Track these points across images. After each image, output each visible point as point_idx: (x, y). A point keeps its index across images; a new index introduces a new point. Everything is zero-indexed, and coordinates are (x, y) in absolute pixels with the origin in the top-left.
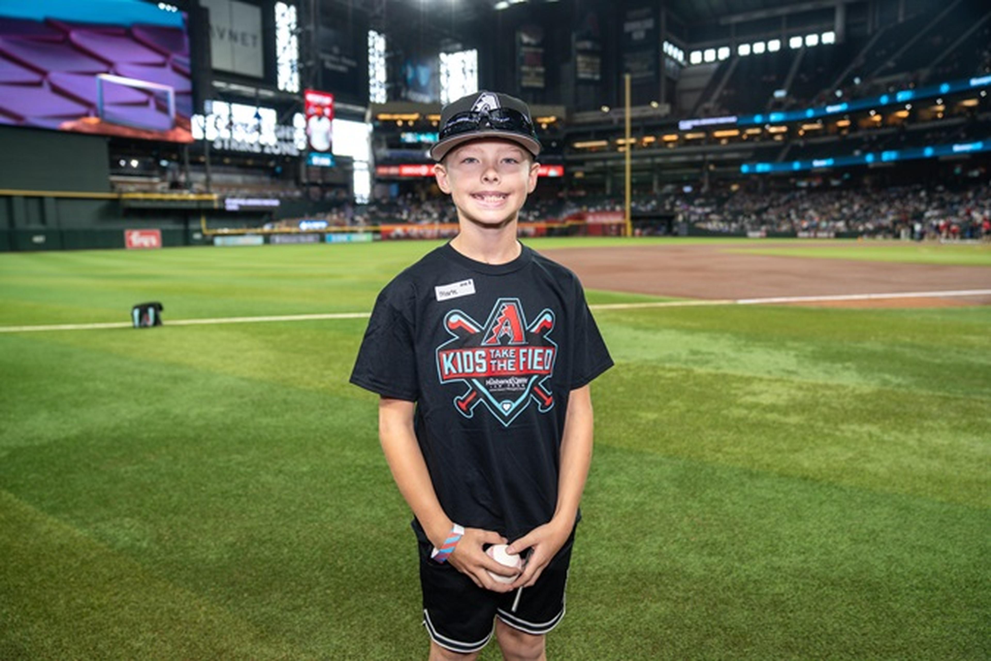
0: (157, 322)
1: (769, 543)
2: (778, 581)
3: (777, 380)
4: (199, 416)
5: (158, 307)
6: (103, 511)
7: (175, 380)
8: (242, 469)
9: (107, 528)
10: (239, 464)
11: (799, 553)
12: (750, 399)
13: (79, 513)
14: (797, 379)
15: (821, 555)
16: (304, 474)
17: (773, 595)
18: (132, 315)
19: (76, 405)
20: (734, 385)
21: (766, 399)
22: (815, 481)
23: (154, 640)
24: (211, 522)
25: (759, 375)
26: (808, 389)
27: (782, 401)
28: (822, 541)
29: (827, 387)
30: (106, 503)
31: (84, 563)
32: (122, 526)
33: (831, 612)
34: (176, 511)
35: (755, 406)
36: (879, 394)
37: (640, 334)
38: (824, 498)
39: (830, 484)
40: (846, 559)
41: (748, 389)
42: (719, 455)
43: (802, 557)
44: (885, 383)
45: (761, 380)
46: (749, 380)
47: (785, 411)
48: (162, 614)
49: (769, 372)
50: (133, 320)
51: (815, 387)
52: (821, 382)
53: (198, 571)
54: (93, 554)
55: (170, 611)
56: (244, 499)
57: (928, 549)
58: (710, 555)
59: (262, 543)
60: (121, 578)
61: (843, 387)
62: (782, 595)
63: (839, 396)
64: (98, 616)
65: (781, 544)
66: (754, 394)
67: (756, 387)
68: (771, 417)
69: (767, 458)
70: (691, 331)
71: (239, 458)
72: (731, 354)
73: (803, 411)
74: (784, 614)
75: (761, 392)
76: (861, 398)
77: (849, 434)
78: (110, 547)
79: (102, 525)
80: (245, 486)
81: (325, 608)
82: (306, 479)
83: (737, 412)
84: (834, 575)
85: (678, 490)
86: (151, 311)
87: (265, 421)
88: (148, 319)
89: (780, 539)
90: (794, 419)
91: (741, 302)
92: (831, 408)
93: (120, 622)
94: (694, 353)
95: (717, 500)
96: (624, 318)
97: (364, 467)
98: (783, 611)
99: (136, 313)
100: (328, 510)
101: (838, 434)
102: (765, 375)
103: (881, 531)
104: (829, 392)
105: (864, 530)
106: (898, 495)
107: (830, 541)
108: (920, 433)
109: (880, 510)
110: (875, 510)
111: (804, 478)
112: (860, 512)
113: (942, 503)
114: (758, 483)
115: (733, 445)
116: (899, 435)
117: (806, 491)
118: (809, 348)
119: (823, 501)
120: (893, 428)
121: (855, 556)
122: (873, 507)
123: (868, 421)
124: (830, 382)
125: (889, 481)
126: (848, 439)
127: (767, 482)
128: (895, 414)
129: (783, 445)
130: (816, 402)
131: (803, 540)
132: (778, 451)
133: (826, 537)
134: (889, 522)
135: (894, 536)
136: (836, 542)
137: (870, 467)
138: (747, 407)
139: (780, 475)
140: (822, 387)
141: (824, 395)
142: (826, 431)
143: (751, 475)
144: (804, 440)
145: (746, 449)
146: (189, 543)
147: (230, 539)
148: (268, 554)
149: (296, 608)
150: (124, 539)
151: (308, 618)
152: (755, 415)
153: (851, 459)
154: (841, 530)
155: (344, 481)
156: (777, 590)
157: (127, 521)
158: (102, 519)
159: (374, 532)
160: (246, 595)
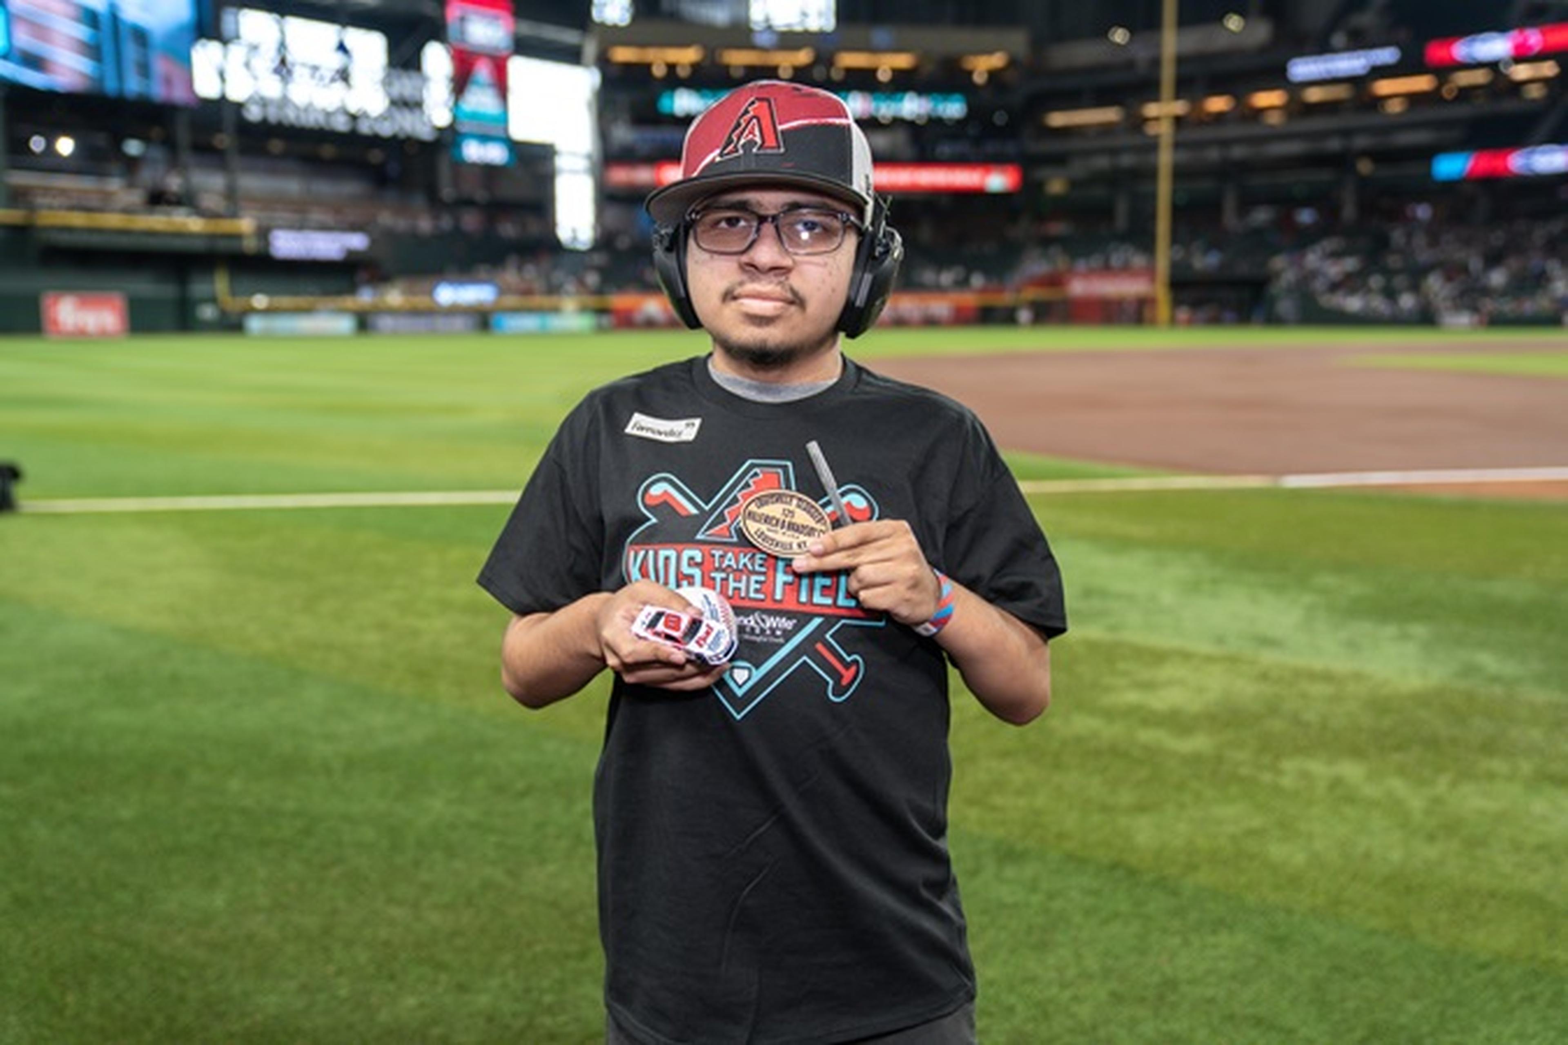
3: (1223, 659)
5: (14, 474)
12: (1132, 697)
14: (1268, 657)
15: (1025, 1021)
16: (120, 823)
20: (1121, 666)
21: (1166, 699)
22: (1133, 872)
26: (1280, 680)
28: (1049, 994)
29: (1327, 677)
35: (1130, 712)
36: (1429, 697)
38: (1124, 907)
39: (1160, 882)
40: (1071, 1030)
41: (1145, 674)
44: (1469, 670)
45: (1188, 656)
46: (1159, 657)
47: (1188, 725)
49: (1220, 640)
51: (1298, 676)
52: (1318, 664)
61: (1361, 677)
63: (1332, 700)
66: (1149, 686)
67: (1168, 671)
69: (1070, 821)
70: (1124, 544)
72: (1167, 597)
73: (1228, 725)
75: (1171, 683)
76: (1384, 704)
77: (1287, 782)
82: (117, 833)
83: (1079, 724)
87: (109, 717)
90: (1196, 743)
91: (1293, 482)
92: (1297, 722)
97: (245, 813)
101: (1267, 777)
102: (1205, 648)
103: (1190, 982)
104: (1318, 689)
105: (1156, 978)
106: (1289, 912)
107: (1067, 994)
108: (1454, 784)
109: (1224, 939)
110: (1211, 940)
111: (1114, 866)
112: (1177, 941)
113: (1372, 932)
114: (1010, 872)
115: (1019, 793)
116: (1398, 785)
117: (1096, 893)
118: (1355, 588)
119: (1116, 915)
120: (1402, 771)
121: (1094, 1028)
122: (1214, 932)
123: (1356, 752)
124: (1341, 664)
125: (1295, 881)
126: (1278, 790)
127: (1029, 870)
128: (1432, 743)
129: (1126, 797)
130: (1273, 709)
131: (1011, 989)
132: (1105, 809)
133: (1064, 986)
134: (1222, 964)
135: (1210, 992)
136: (1075, 999)
137: (1277, 851)
138: (1110, 714)
139: (1070, 857)
140: (1313, 676)
141: (1304, 696)
142: (1244, 771)
143: (1008, 854)
144: (1181, 786)
145: (1039, 802)
152: (1115, 731)
153: (1249, 832)
154: (1106, 974)
155: (188, 838)
159: (180, 939)
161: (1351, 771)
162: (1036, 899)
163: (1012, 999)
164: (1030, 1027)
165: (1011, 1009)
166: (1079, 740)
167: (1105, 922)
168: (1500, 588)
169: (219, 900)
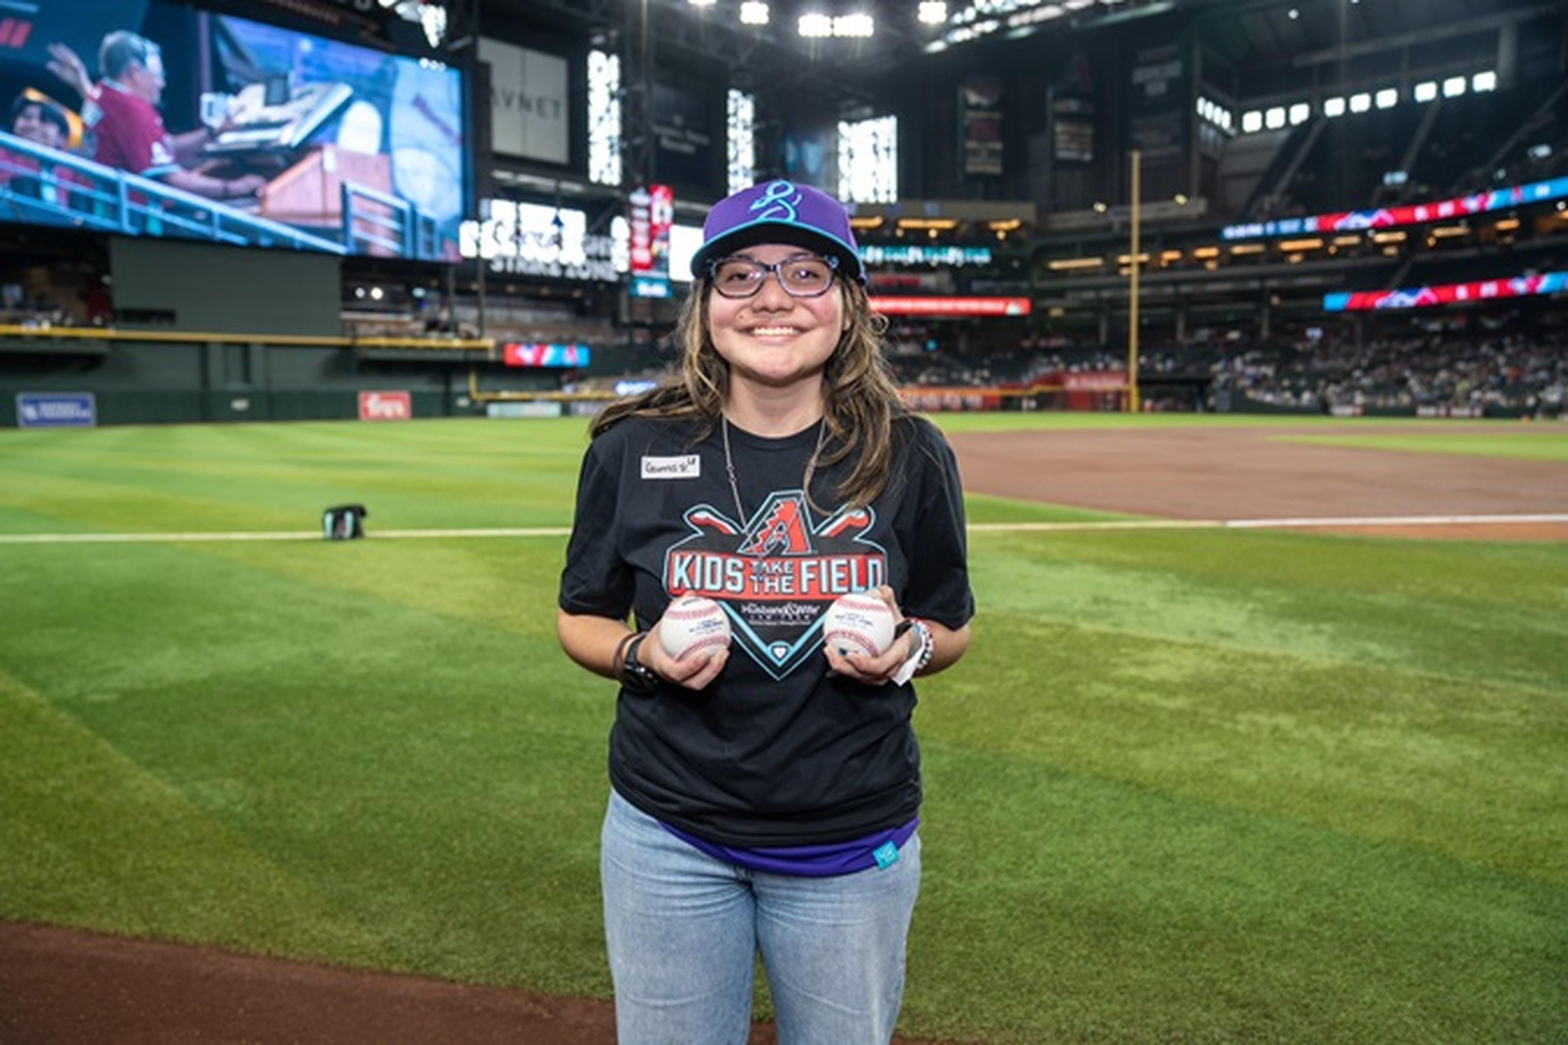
0: (357, 532)
1: (1014, 859)
2: (990, 905)
3: (1194, 646)
4: (364, 662)
5: (359, 512)
6: (205, 769)
7: (351, 613)
8: (389, 730)
9: (204, 788)
10: (388, 723)
11: (1045, 875)
12: (1133, 671)
13: (177, 769)
14: (1225, 645)
15: (1075, 879)
16: (463, 740)
17: (971, 921)
18: (323, 522)
19: (215, 641)
20: (1124, 650)
22: (1141, 787)
23: (213, 907)
24: (326, 789)
25: (1171, 638)
26: (1234, 661)
28: (1089, 863)
29: (1266, 659)
30: (211, 759)
31: (166, 823)
32: (222, 788)
33: (1034, 945)
34: (291, 773)
35: (1132, 682)
37: (1038, 571)
38: (1136, 809)
39: (1159, 793)
40: (1105, 885)
41: (1141, 656)
42: (1029, 747)
43: (1048, 879)
44: (1363, 655)
45: (1169, 644)
46: (1150, 644)
47: (1174, 690)
48: (231, 883)
49: (1191, 634)
50: (324, 529)
51: (1246, 658)
52: (1260, 651)
53: (289, 841)
54: (179, 815)
55: (242, 879)
56: (375, 766)
59: (376, 815)
60: (200, 842)
61: (1290, 660)
62: (984, 921)
63: (1270, 674)
64: (160, 879)
65: (1031, 862)
66: (1144, 664)
67: (1156, 654)
68: (1143, 697)
69: (1096, 753)
70: (1119, 567)
71: (390, 716)
72: (1152, 604)
73: (1200, 690)
74: (969, 943)
75: (1158, 662)
77: (1241, 728)
78: (202, 808)
79: (199, 785)
80: (383, 750)
81: (415, 888)
82: (462, 746)
83: (1097, 689)
84: (1073, 904)
85: (937, 787)
86: (349, 518)
87: (446, 672)
88: (344, 528)
89: (1032, 856)
91: (1233, 524)
92: (1247, 688)
93: (181, 887)
94: (1097, 601)
95: (982, 802)
96: (1029, 546)
97: (540, 735)
98: (970, 939)
99: (329, 519)
100: (472, 784)
101: (1228, 725)
102: (1181, 638)
103: (1183, 856)
104: (1261, 667)
105: (1160, 853)
106: (1248, 813)
107: (1101, 863)
108: (1354, 730)
109: (1204, 828)
110: (1196, 829)
111: (1128, 782)
112: (1173, 830)
113: (1303, 825)
114: (1057, 785)
115: (1060, 734)
116: (1317, 731)
117: (1117, 800)
119: (1132, 814)
120: (1319, 721)
121: (1120, 883)
122: (1198, 825)
123: (1288, 709)
124: (1275, 651)
125: (1250, 792)
126: (1236, 733)
127: (1070, 785)
128: (1339, 703)
129: (1133, 738)
130: (1230, 680)
131: (1064, 860)
132: (1119, 745)
133: (1099, 858)
134: (1204, 845)
135: (1196, 863)
136: (1107, 865)
137: (1237, 773)
138: (1118, 683)
139: (1097, 776)
140: (1256, 658)
141: (1250, 671)
142: (1212, 721)
143: (1055, 774)
144: (1170, 731)
145: (1074, 740)
146: (291, 810)
147: (340, 809)
148: (376, 828)
149: (382, 887)
150: (219, 801)
151: (390, 899)
152: (1122, 694)
153: (1218, 761)
154: (1127, 851)
155: (508, 751)
156: (981, 916)
157: (229, 782)
158: (203, 778)
159: (514, 813)
160: (332, 869)
161: (1285, 721)
162: (1075, 803)
163: (1065, 865)
164: (1078, 883)
165: (1065, 872)
166: (1098, 699)
167: (1124, 817)
168: (1381, 599)
169: (534, 790)
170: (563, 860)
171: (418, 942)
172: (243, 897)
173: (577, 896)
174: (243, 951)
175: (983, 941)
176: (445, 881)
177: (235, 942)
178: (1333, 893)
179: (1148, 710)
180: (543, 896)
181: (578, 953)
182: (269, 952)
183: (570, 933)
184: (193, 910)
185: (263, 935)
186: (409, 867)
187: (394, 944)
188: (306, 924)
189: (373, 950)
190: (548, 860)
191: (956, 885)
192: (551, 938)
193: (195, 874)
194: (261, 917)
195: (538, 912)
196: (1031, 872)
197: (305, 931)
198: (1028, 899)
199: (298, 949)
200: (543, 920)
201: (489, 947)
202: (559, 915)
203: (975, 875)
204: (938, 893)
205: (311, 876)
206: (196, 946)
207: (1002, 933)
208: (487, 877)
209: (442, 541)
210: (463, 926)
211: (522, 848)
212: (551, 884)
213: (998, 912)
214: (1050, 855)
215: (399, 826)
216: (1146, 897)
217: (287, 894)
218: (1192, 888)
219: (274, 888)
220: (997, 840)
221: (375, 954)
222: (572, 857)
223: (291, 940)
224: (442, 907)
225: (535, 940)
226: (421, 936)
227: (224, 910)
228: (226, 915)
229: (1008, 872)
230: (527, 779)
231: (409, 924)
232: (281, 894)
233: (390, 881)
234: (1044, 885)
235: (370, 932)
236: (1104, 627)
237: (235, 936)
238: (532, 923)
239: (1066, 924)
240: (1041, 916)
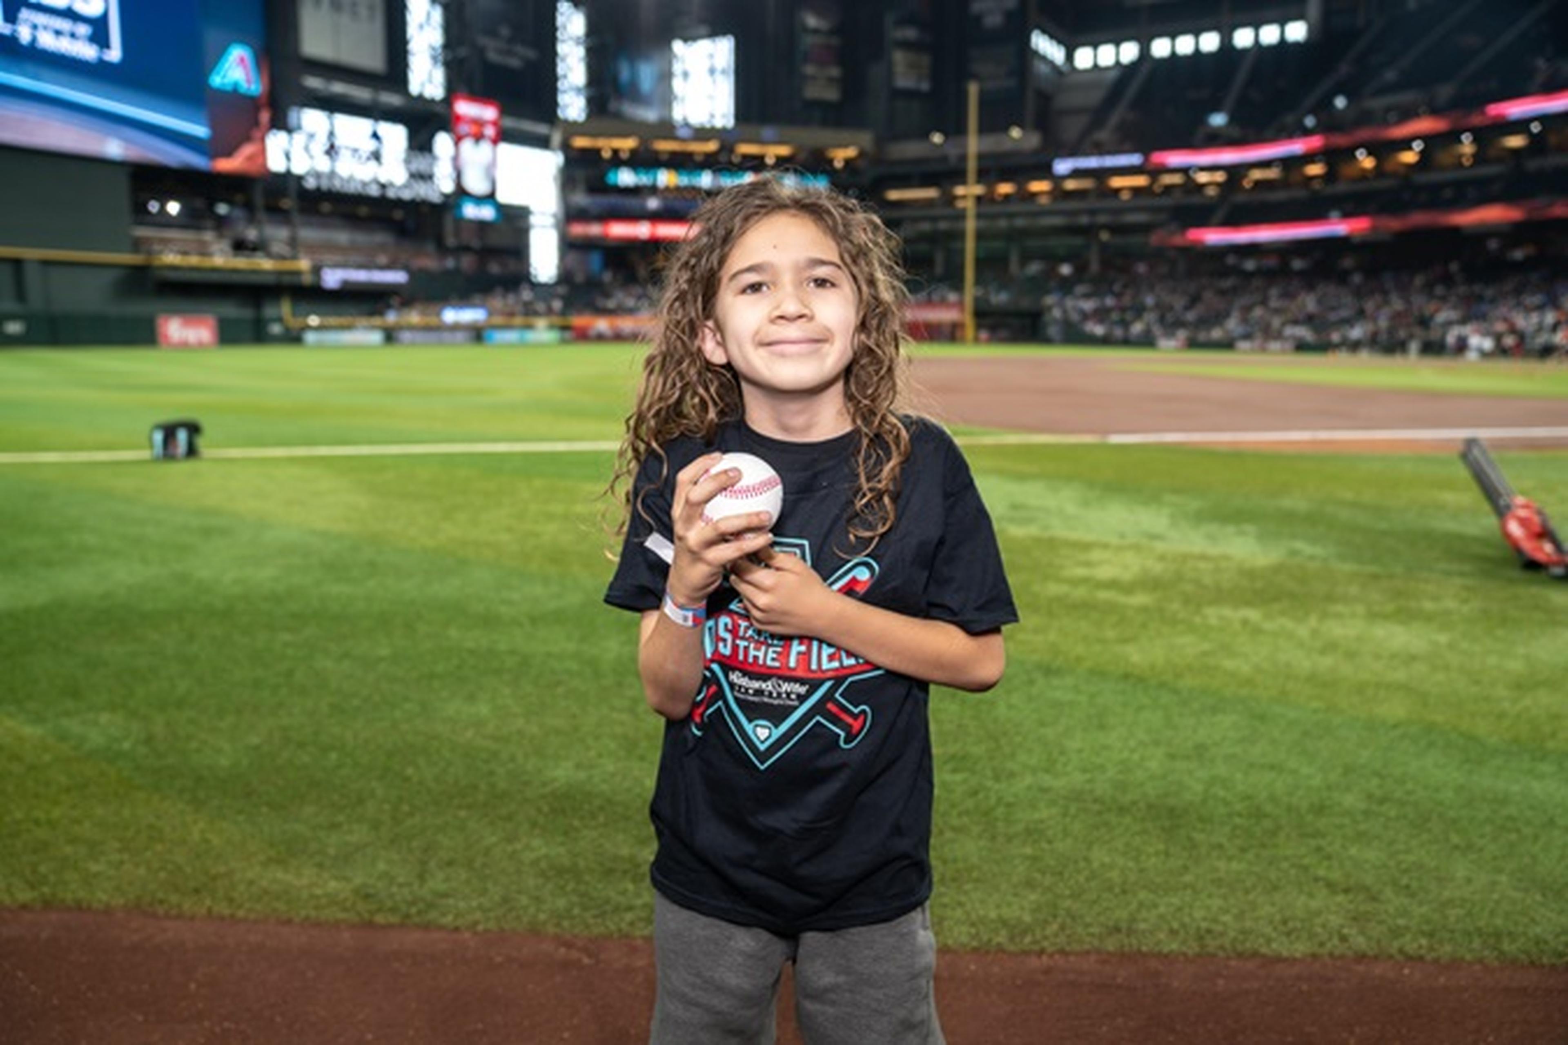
0: (192, 451)
1: (1044, 757)
2: (1041, 805)
3: (1130, 547)
4: (238, 581)
5: (194, 429)
6: (69, 704)
7: (207, 532)
8: (290, 651)
9: (74, 726)
10: (286, 645)
11: (1085, 771)
12: (1081, 572)
13: (31, 706)
14: (1160, 547)
15: (1116, 773)
16: (381, 659)
17: (1028, 822)
18: (151, 440)
19: (48, 564)
20: (1063, 552)
21: (1104, 573)
22: (1141, 680)
23: (122, 863)
24: (230, 719)
25: (1106, 540)
26: (1174, 560)
27: (1127, 576)
28: (1123, 756)
29: (1203, 557)
30: (75, 693)
31: (32, 768)
32: (96, 723)
33: (1105, 843)
34: (180, 704)
35: (1085, 581)
36: (1277, 569)
38: (1146, 701)
39: (1162, 685)
40: (1150, 778)
41: (1082, 557)
43: (1088, 776)
44: (1294, 553)
45: (1105, 546)
46: (1087, 547)
47: (1128, 588)
48: (138, 832)
49: (1122, 536)
50: (151, 446)
51: (1185, 557)
52: (1195, 550)
53: (200, 779)
54: (47, 758)
55: (151, 827)
56: (284, 691)
57: (1272, 767)
58: (955, 771)
59: (301, 745)
60: (83, 787)
61: (1227, 558)
62: (1042, 822)
63: (1217, 571)
64: (42, 833)
65: (1063, 759)
66: (1088, 564)
67: (1096, 555)
68: (1103, 595)
69: (1080, 649)
70: (1021, 477)
71: (287, 637)
72: (1071, 509)
73: (1156, 588)
74: (1036, 845)
75: (1102, 562)
76: (1251, 574)
77: (1213, 621)
78: (76, 748)
79: (65, 722)
80: (290, 673)
81: (376, 826)
82: (383, 666)
83: (1053, 589)
84: (1127, 799)
86: (182, 436)
87: (337, 589)
88: (175, 446)
89: (1062, 753)
90: (1140, 599)
91: (1113, 439)
92: (1200, 585)
93: (73, 840)
94: (1014, 507)
97: (472, 652)
98: (1035, 841)
99: (159, 437)
100: (408, 706)
101: (1198, 620)
102: (1114, 541)
103: (1214, 745)
104: (1202, 565)
105: (1190, 744)
106: (1256, 700)
107: (1136, 757)
108: (1321, 621)
109: (1223, 718)
110: (1214, 719)
111: (1126, 676)
112: (1192, 721)
113: (1316, 710)
114: (1055, 682)
116: (1288, 624)
117: (1123, 693)
118: (1194, 504)
119: (1143, 707)
120: (1283, 614)
121: (1165, 775)
122: (1214, 715)
123: (1249, 604)
124: (1210, 551)
125: (1249, 682)
126: (1209, 627)
127: (1069, 681)
128: (1293, 596)
129: (1110, 634)
130: (1180, 577)
131: (1096, 755)
132: (1100, 641)
133: (1133, 751)
134: (1229, 734)
135: (1230, 751)
136: (1143, 758)
137: (1229, 664)
138: (1072, 582)
139: (1092, 672)
140: (1195, 557)
141: (1196, 569)
142: (1181, 616)
143: (1049, 671)
144: (1144, 626)
145: (1052, 636)
146: (194, 745)
147: (255, 740)
148: (306, 759)
149: (334, 826)
150: (96, 738)
151: (348, 838)
152: (1080, 593)
153: (1205, 654)
154: (1157, 743)
155: (440, 668)
156: (1037, 816)
157: (104, 718)
158: (67, 714)
159: (469, 734)
160: (265, 809)
161: (1253, 615)
162: (1082, 698)
163: (1100, 760)
164: (1121, 777)
165: (1103, 766)
166: (1058, 598)
167: (1138, 711)
168: (1286, 503)
169: (483, 709)
170: (544, 784)
171: (400, 886)
172: (159, 847)
173: (576, 823)
174: (174, 912)
175: (1050, 842)
176: (411, 814)
177: (161, 902)
178: (1377, 774)
179: (1111, 608)
180: (534, 825)
181: (600, 886)
182: (210, 910)
183: (582, 864)
184: (94, 868)
185: (197, 891)
186: (361, 801)
187: (371, 891)
188: (250, 875)
189: (346, 899)
190: (526, 784)
191: (997, 786)
192: (561, 871)
193: (87, 824)
194: (188, 870)
195: (536, 842)
196: (1069, 768)
197: (251, 883)
198: (1077, 796)
199: (247, 905)
200: (544, 851)
201: (490, 885)
202: (562, 844)
203: (1012, 775)
204: (981, 796)
205: (241, 818)
206: (108, 911)
207: (1066, 833)
208: (460, 807)
209: (292, 460)
210: (450, 863)
211: (492, 773)
212: (539, 810)
213: (1054, 811)
214: (1080, 751)
215: (333, 756)
216: (1199, 788)
217: (216, 841)
218: (1239, 776)
219: (196, 836)
220: (1018, 739)
221: (348, 904)
222: (554, 780)
223: (235, 895)
224: (415, 844)
225: (543, 874)
226: (401, 880)
227: (137, 865)
228: (142, 871)
229: (1047, 771)
230: (471, 698)
231: (382, 866)
232: (207, 841)
233: (341, 818)
234: (1090, 781)
235: (336, 878)
236: (1033, 530)
237: (160, 895)
238: (532, 856)
239: (1127, 820)
240: (1100, 813)
